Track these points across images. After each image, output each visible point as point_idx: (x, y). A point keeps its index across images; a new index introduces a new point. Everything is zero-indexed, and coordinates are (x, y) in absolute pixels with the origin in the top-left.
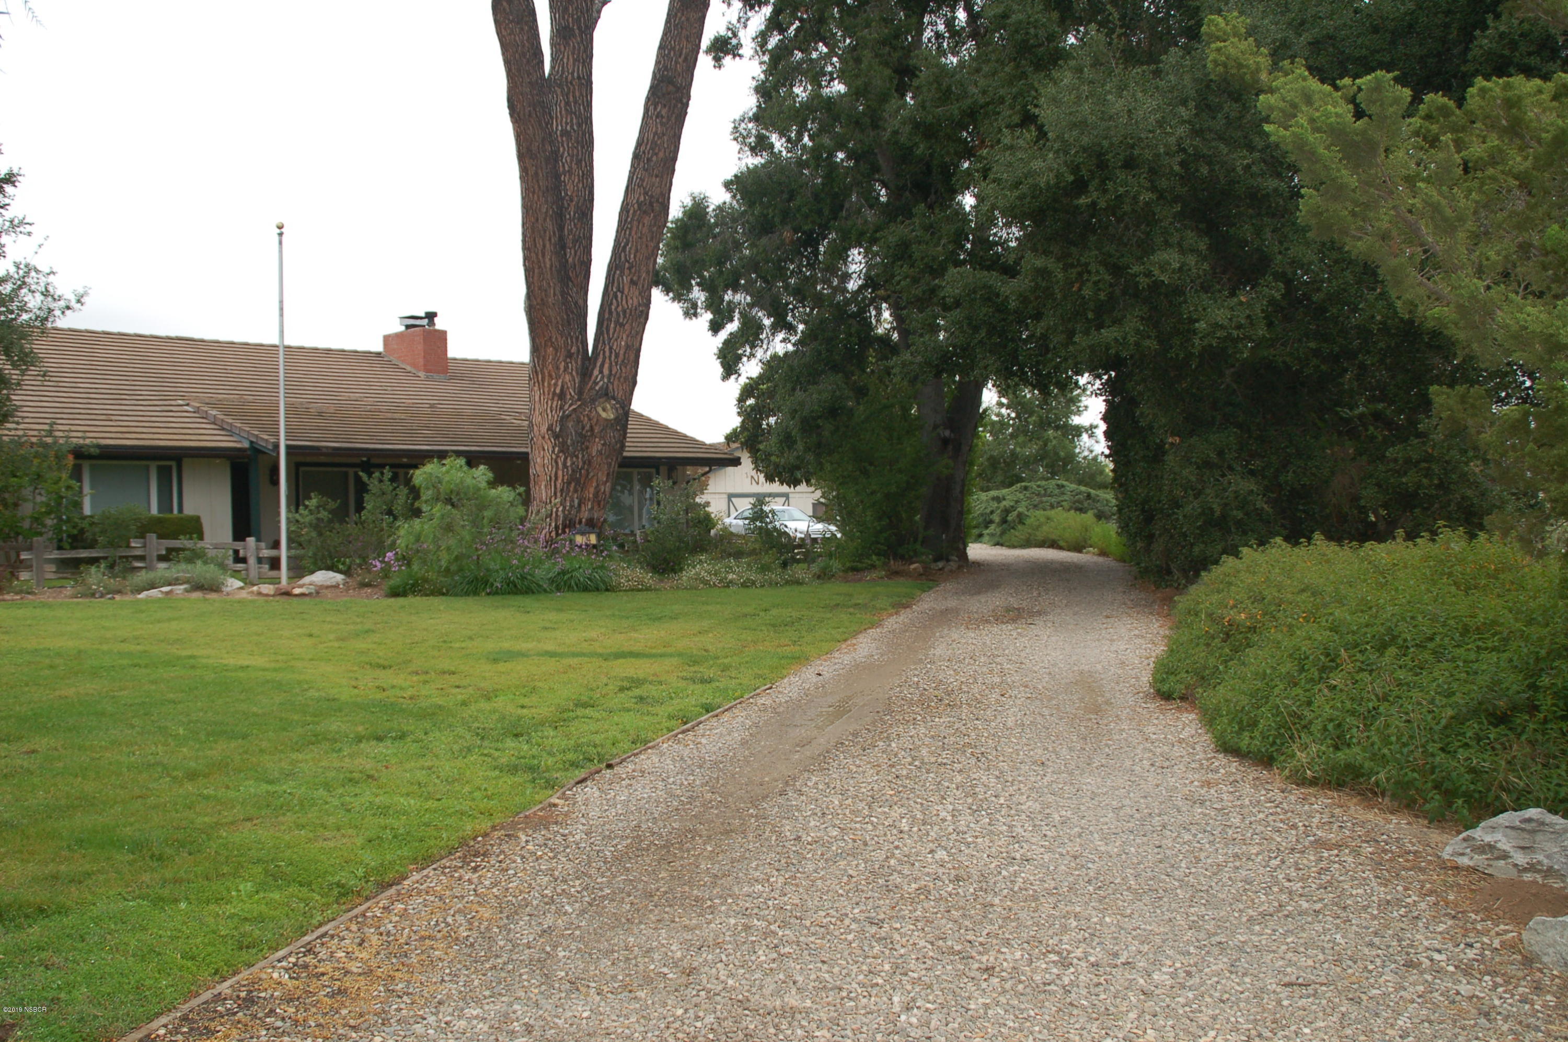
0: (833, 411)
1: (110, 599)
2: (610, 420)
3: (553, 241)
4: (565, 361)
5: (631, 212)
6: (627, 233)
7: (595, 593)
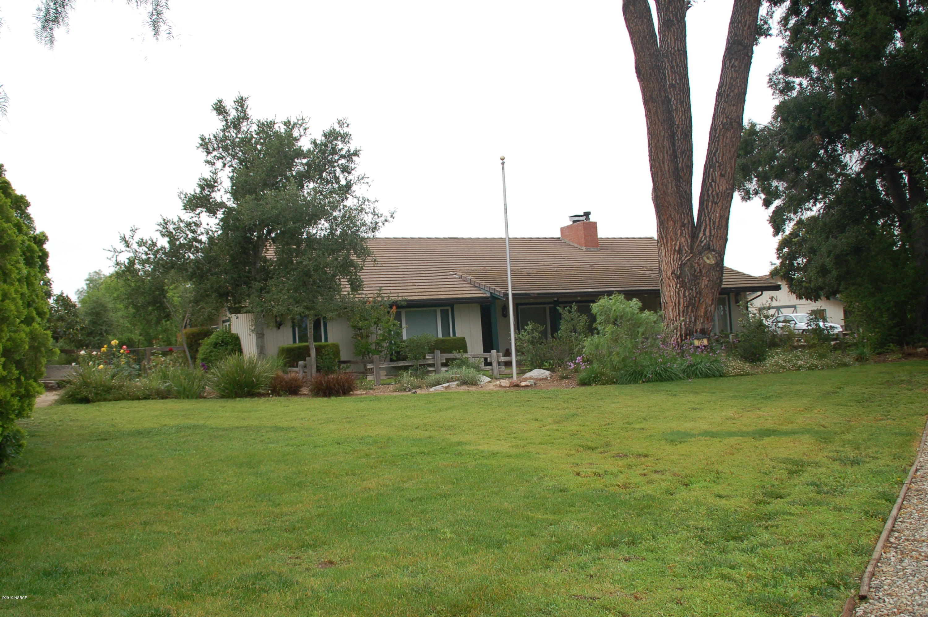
0: (857, 250)
1: (414, 393)
2: (712, 265)
3: (669, 153)
4: (680, 229)
5: (718, 130)
6: (716, 144)
7: (714, 378)
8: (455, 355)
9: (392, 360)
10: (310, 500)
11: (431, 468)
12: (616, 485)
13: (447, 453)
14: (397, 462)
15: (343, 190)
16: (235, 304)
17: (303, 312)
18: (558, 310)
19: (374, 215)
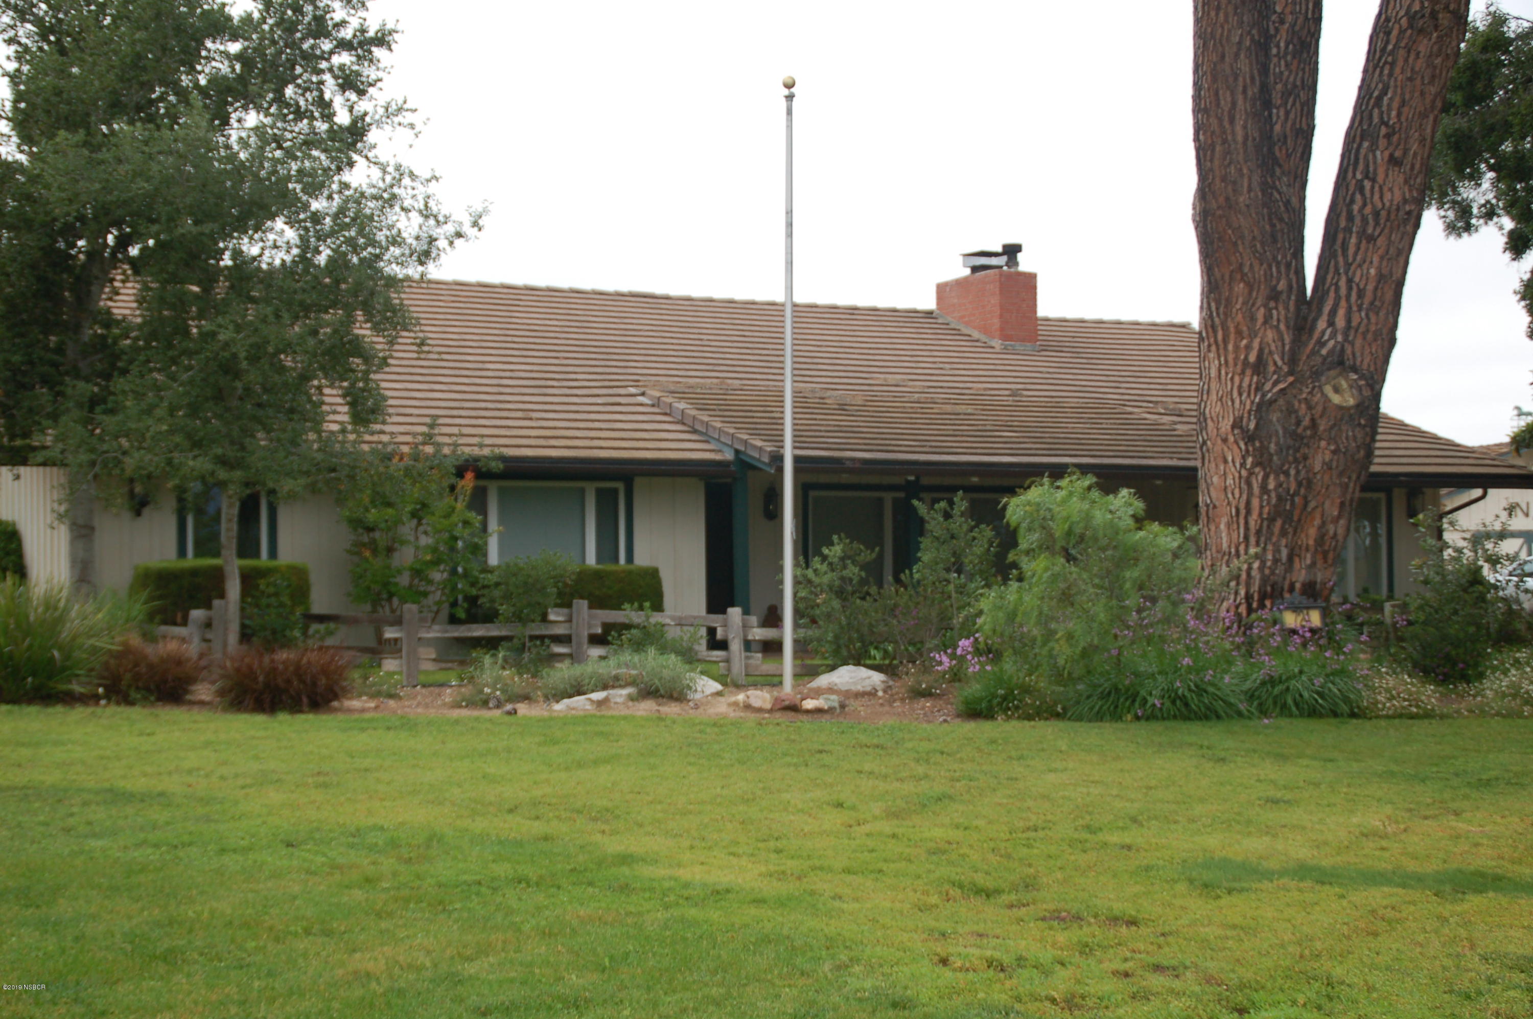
1: (509, 713)
2: (1348, 409)
3: (1250, 93)
4: (1265, 306)
5: (1395, 33)
6: (1386, 72)
7: (1333, 721)
8: (628, 614)
9: (453, 620)
10: (196, 1003)
11: (543, 923)
12: (1047, 998)
13: (591, 884)
14: (451, 902)
15: (341, 141)
16: (12, 437)
17: (213, 473)
18: (914, 510)
19: (427, 217)
